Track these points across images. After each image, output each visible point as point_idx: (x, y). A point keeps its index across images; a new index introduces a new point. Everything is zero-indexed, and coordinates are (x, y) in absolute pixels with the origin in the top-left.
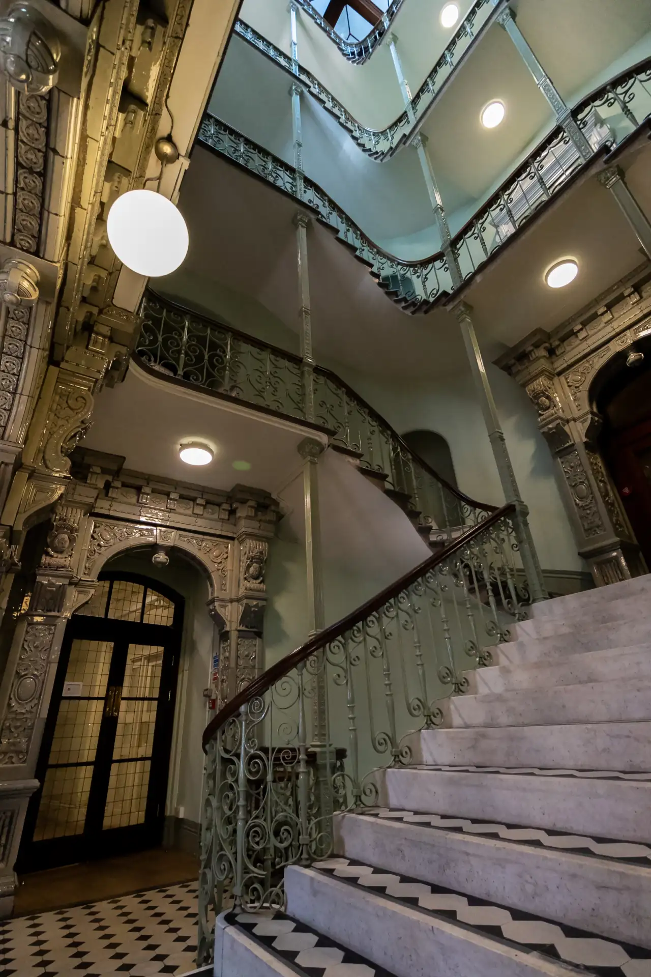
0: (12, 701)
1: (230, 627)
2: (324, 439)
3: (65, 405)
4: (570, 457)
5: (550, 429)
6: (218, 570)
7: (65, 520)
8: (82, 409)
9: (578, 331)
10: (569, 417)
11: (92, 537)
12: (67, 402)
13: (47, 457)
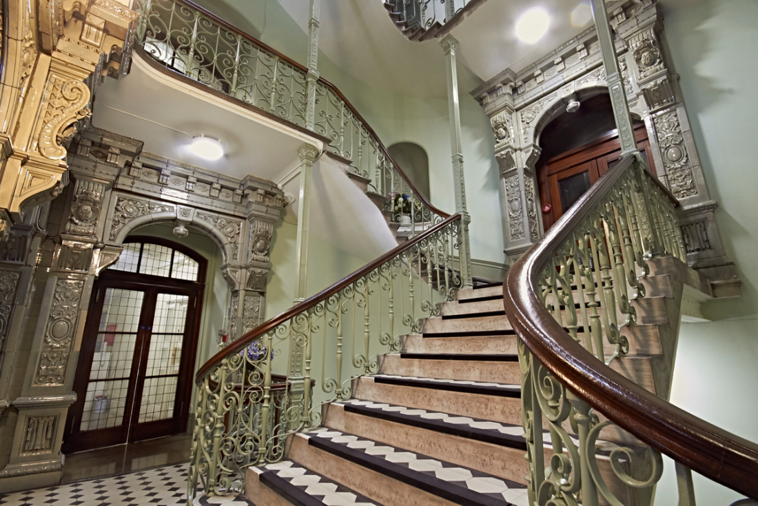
0: (47, 338)
1: (239, 287)
2: (320, 145)
3: (59, 95)
4: (512, 178)
5: (502, 155)
6: (231, 243)
7: (87, 194)
8: (78, 100)
9: (537, 76)
10: (518, 147)
11: (116, 209)
12: (61, 92)
13: (41, 145)
